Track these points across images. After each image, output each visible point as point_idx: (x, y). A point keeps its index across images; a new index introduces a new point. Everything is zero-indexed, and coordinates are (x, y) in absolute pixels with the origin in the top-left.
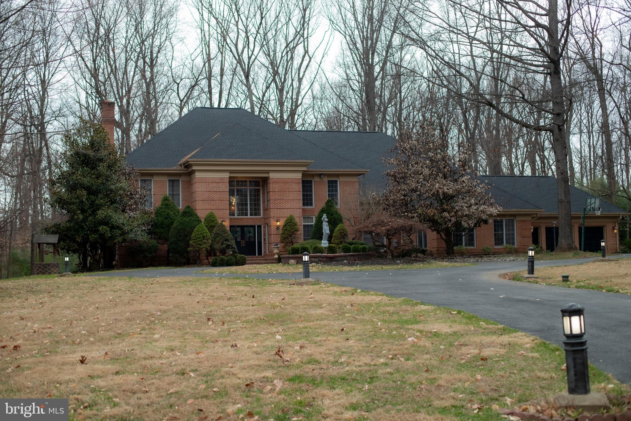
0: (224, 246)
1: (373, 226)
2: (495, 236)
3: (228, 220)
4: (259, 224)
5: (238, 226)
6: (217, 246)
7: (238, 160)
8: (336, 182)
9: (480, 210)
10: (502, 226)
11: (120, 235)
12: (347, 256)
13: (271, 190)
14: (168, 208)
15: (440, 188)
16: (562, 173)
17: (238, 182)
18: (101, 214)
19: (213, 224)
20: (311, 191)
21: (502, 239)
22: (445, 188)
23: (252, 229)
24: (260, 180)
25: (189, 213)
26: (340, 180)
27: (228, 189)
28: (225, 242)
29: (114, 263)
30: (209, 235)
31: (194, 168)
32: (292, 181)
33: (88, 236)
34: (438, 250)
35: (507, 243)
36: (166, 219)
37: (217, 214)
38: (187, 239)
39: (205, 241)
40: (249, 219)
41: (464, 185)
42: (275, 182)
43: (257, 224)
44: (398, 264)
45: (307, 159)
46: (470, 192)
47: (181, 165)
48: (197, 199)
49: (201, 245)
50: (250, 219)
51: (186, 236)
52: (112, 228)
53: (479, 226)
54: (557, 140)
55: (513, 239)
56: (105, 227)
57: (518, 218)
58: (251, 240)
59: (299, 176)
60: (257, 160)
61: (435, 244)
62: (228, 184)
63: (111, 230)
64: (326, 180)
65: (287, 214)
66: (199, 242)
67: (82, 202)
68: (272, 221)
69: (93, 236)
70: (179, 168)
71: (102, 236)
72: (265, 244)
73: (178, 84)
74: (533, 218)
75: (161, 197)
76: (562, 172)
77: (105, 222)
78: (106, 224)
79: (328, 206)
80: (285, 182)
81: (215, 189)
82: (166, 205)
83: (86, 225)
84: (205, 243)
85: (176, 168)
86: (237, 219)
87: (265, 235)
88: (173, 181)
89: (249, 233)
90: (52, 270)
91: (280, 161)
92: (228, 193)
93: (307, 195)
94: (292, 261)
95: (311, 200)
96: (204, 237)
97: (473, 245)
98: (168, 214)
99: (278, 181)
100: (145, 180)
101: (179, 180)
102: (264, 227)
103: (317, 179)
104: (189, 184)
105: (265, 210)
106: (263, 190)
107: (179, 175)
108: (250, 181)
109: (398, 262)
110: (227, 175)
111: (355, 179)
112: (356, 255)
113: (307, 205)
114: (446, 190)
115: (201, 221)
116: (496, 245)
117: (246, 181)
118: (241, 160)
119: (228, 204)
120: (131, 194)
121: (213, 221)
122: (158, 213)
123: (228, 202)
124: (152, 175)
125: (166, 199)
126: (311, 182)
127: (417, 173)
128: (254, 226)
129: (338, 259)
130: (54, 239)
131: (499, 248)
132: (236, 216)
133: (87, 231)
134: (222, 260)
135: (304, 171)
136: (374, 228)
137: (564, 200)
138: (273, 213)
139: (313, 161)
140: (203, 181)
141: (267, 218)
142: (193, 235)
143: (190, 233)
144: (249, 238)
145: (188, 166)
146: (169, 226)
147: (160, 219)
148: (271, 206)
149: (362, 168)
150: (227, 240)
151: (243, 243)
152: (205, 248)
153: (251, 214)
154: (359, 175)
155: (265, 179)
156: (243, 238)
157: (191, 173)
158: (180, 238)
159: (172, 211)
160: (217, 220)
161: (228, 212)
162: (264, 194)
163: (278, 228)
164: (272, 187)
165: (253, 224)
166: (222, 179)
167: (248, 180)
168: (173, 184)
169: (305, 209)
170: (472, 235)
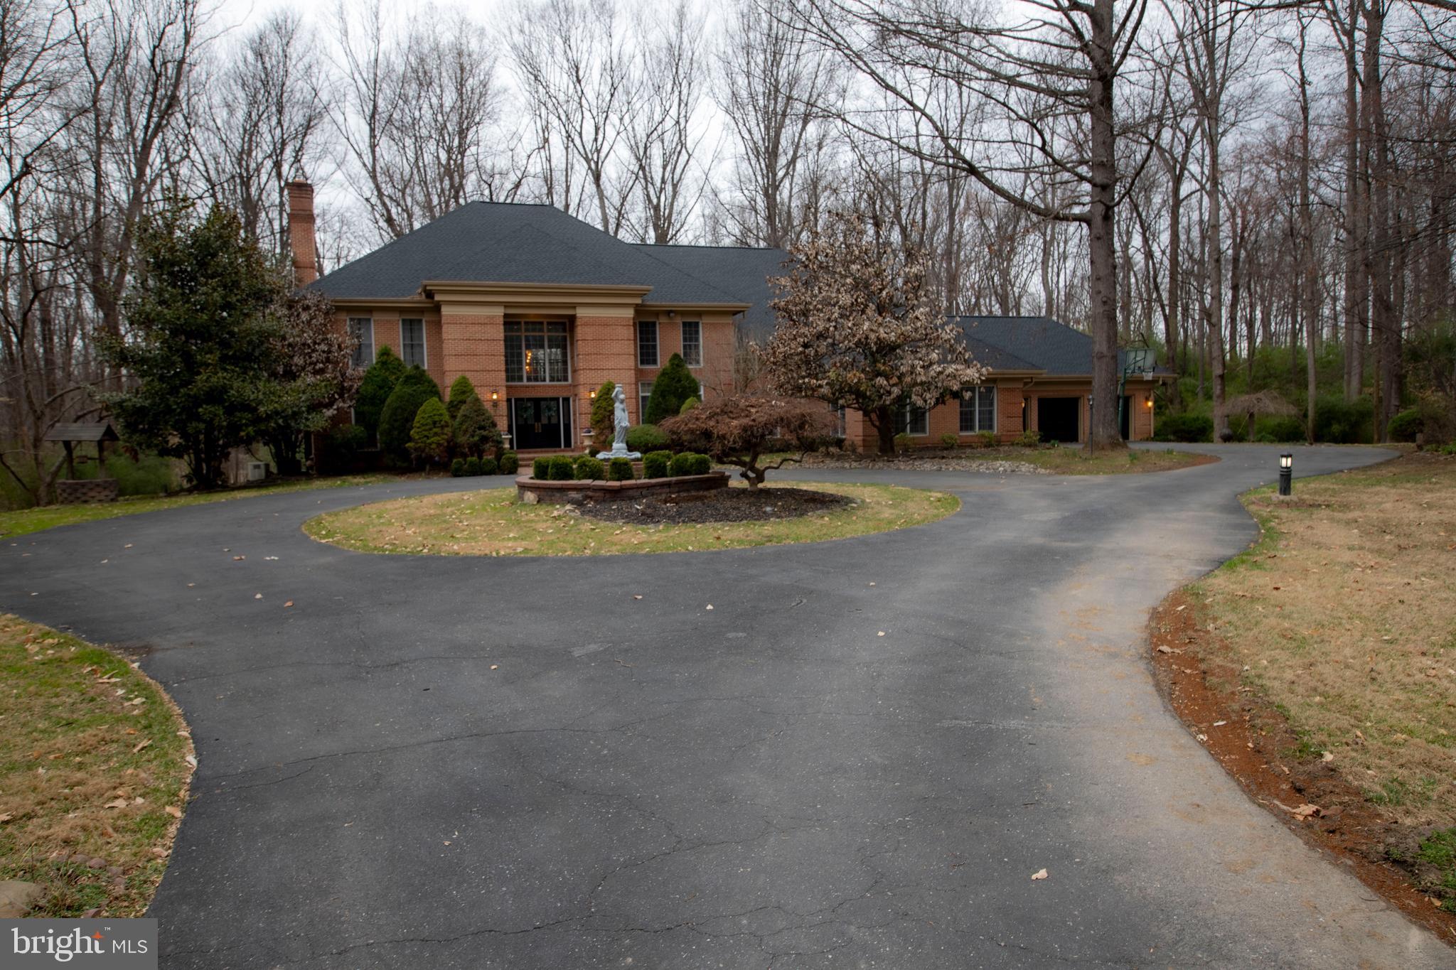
0: (476, 438)
1: (710, 418)
2: (961, 413)
3: (504, 389)
4: (565, 395)
5: (529, 400)
6: (462, 439)
7: (517, 284)
8: (697, 324)
9: (947, 372)
10: (973, 398)
12: (654, 486)
13: (580, 337)
14: (387, 369)
15: (872, 330)
16: (1105, 303)
17: (526, 323)
19: (463, 397)
20: (655, 340)
21: (972, 420)
22: (881, 330)
23: (553, 403)
24: (566, 321)
26: (703, 322)
27: (502, 336)
28: (478, 432)
30: (447, 417)
31: (438, 298)
32: (617, 322)
34: (864, 440)
35: (980, 429)
36: (381, 388)
37: (473, 379)
38: (408, 425)
39: (435, 430)
40: (547, 387)
41: (919, 324)
42: (586, 324)
43: (561, 395)
45: (642, 284)
46: (929, 340)
47: (420, 293)
48: (447, 352)
49: (428, 437)
50: (549, 386)
51: (407, 420)
53: (944, 402)
54: (1098, 238)
55: (991, 419)
57: (1001, 386)
58: (554, 421)
59: (630, 313)
61: (860, 431)
62: (502, 327)
63: (228, 414)
64: (679, 321)
65: (604, 378)
66: (426, 433)
68: (582, 390)
70: (417, 298)
72: (575, 428)
73: (490, 185)
74: (1026, 384)
75: (381, 349)
76: (1105, 299)
79: (672, 364)
80: (605, 323)
81: (478, 336)
82: (385, 363)
84: (436, 434)
85: (415, 297)
86: (527, 387)
87: (575, 414)
88: (411, 321)
89: (550, 409)
90: (92, 494)
91: (593, 285)
92: (502, 342)
93: (648, 346)
95: (655, 354)
96: (435, 423)
97: (923, 430)
98: (385, 380)
99: (591, 323)
100: (359, 320)
101: (420, 321)
102: (574, 401)
103: (663, 320)
104: (437, 325)
105: (574, 371)
106: (572, 337)
107: (421, 311)
108: (549, 323)
110: (499, 312)
111: (729, 320)
112: (678, 483)
113: (648, 363)
114: (883, 335)
115: (440, 394)
116: (961, 429)
117: (542, 323)
118: (522, 284)
119: (503, 362)
121: (464, 393)
122: (368, 378)
123: (503, 358)
124: (370, 310)
125: (385, 353)
126: (654, 324)
127: (827, 302)
128: (557, 399)
130: (95, 432)
131: (967, 436)
132: (526, 383)
134: (474, 464)
135: (637, 305)
136: (712, 423)
137: (1105, 352)
138: (583, 377)
139: (652, 288)
140: (457, 321)
141: (575, 386)
142: (417, 419)
143: (414, 414)
144: (549, 418)
145: (430, 295)
146: (383, 401)
147: (370, 389)
148: (581, 365)
149: (740, 300)
150: (482, 428)
151: (538, 428)
152: (439, 445)
153: (552, 379)
154: (735, 313)
155: (572, 319)
156: (537, 417)
157: (437, 308)
158: (396, 424)
159: (395, 374)
160: (472, 391)
161: (503, 375)
162: (572, 344)
163: (593, 402)
164: (580, 332)
165: (555, 395)
166: (493, 317)
167: (545, 321)
168: (411, 326)
169: (641, 371)
170: (923, 414)
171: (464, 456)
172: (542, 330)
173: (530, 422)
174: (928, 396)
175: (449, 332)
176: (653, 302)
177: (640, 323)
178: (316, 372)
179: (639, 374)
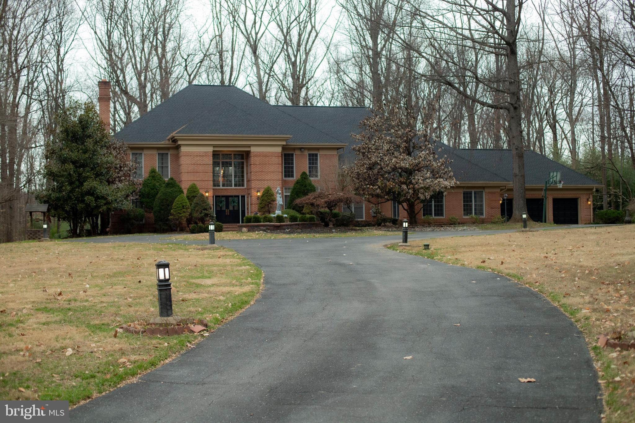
0: (203, 215)
1: (314, 199)
2: (464, 206)
3: (211, 190)
4: (243, 194)
5: (223, 196)
6: (195, 215)
7: (221, 135)
8: (316, 155)
10: (471, 197)
11: (105, 204)
12: (293, 225)
13: (252, 162)
14: (155, 180)
15: (397, 162)
17: (223, 154)
18: (87, 185)
19: (194, 194)
20: (293, 164)
21: (471, 210)
23: (236, 199)
24: (244, 153)
25: (171, 184)
26: (320, 153)
27: (212, 161)
28: (203, 211)
29: (108, 229)
30: (188, 204)
31: (180, 143)
32: (272, 155)
33: (76, 205)
35: (475, 214)
36: (152, 189)
37: (199, 185)
38: (169, 208)
39: (184, 210)
40: (233, 190)
41: (421, 159)
42: (256, 156)
43: (240, 194)
44: (333, 232)
45: (286, 134)
47: (169, 140)
48: (183, 171)
49: (180, 214)
50: (234, 189)
51: (168, 205)
52: (97, 198)
54: (513, 118)
55: (482, 210)
56: (90, 197)
57: (487, 190)
58: (236, 209)
59: (279, 150)
60: (238, 135)
62: (212, 158)
63: (96, 200)
64: (307, 153)
65: (266, 185)
66: (179, 211)
67: (70, 174)
68: (253, 191)
69: (80, 205)
70: (167, 142)
71: (88, 205)
72: (248, 213)
74: (501, 190)
75: (149, 169)
76: (516, 147)
77: (91, 192)
78: (92, 194)
79: (302, 178)
80: (266, 155)
81: (199, 162)
82: (153, 177)
83: (74, 196)
84: (184, 212)
85: (164, 143)
86: (222, 189)
87: (248, 205)
88: (162, 154)
89: (234, 202)
90: (42, 235)
91: (260, 136)
93: (289, 167)
94: (245, 229)
95: (293, 172)
96: (183, 206)
97: (442, 215)
98: (154, 185)
99: (259, 155)
100: (136, 154)
101: (167, 154)
102: (248, 197)
103: (298, 152)
104: (177, 157)
105: (248, 181)
106: (247, 162)
107: (168, 149)
108: (234, 155)
109: (334, 230)
110: (211, 149)
111: (335, 153)
112: (302, 224)
113: (289, 177)
114: (403, 165)
115: (182, 192)
116: (464, 215)
117: (231, 155)
118: (223, 135)
119: (212, 176)
120: (121, 167)
121: (194, 192)
122: (145, 184)
123: (211, 174)
124: (142, 149)
125: (153, 171)
126: (292, 155)
128: (238, 196)
129: (284, 227)
130: (44, 208)
131: (468, 218)
132: (221, 187)
133: (74, 201)
134: (200, 227)
135: (283, 145)
137: (518, 174)
138: (253, 184)
139: (291, 136)
140: (188, 155)
141: (249, 189)
142: (174, 204)
143: (172, 202)
144: (234, 207)
145: (174, 141)
146: (154, 196)
147: (147, 190)
148: (253, 178)
149: (342, 142)
150: (205, 209)
151: (228, 212)
152: (185, 217)
153: (235, 185)
154: (338, 149)
155: (248, 153)
156: (227, 207)
157: (178, 147)
158: (163, 208)
159: (158, 182)
160: (198, 191)
161: (211, 183)
162: (247, 166)
163: (258, 198)
164: (253, 160)
165: (237, 194)
166: (206, 152)
167: (233, 153)
168: (163, 157)
169: (285, 181)
170: (442, 206)
171: (196, 223)
172: (231, 158)
173: (224, 208)
174: (427, 194)
175: (184, 161)
176: (292, 144)
177: (285, 155)
179: (284, 183)
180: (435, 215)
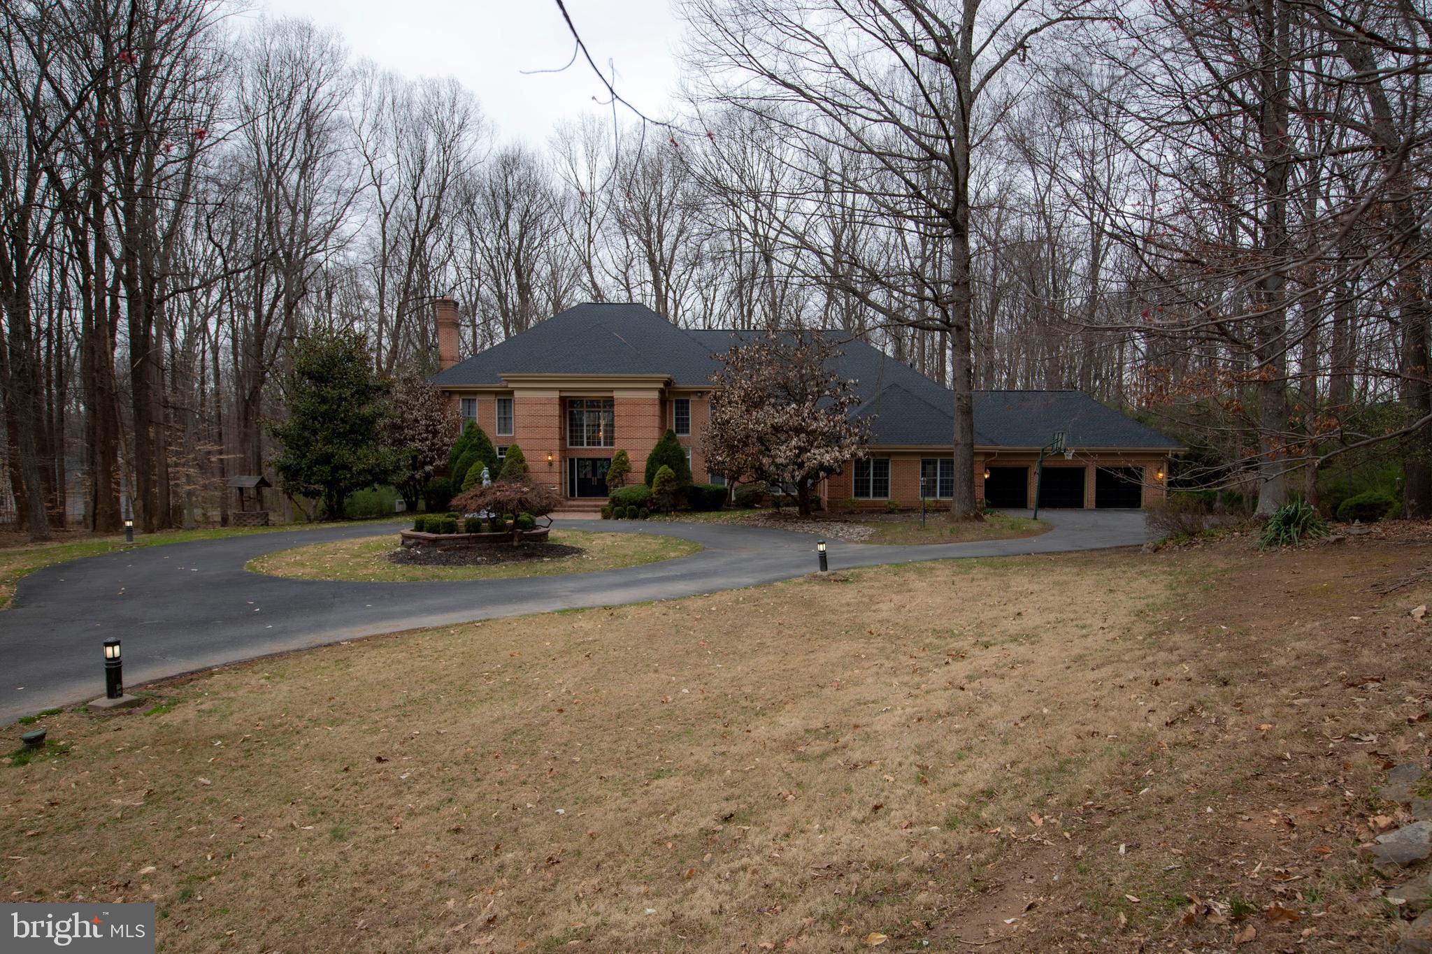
3: (557, 451)
5: (587, 460)
7: (566, 375)
10: (935, 469)
14: (469, 438)
17: (587, 401)
20: (687, 414)
21: (935, 487)
27: (558, 413)
31: (510, 385)
32: (645, 402)
35: (940, 495)
40: (601, 450)
42: (621, 404)
45: (661, 373)
48: (517, 425)
50: (603, 449)
59: (655, 395)
62: (558, 406)
64: (706, 398)
79: (665, 438)
80: (635, 403)
81: (540, 413)
86: (587, 450)
88: (504, 400)
89: (603, 467)
92: (556, 418)
93: (683, 419)
95: (687, 425)
97: (886, 494)
98: (464, 445)
99: (626, 402)
100: (468, 400)
101: (511, 400)
103: (693, 398)
105: (615, 439)
110: (556, 395)
113: (683, 432)
116: (924, 495)
118: (570, 375)
119: (558, 432)
123: (557, 429)
124: (475, 393)
126: (686, 402)
128: (609, 460)
132: (585, 447)
135: (659, 388)
138: (617, 444)
139: (668, 376)
140: (524, 402)
142: (466, 476)
145: (507, 383)
151: (595, 481)
153: (605, 443)
156: (594, 473)
161: (556, 440)
164: (616, 409)
165: (607, 456)
166: (552, 399)
167: (602, 400)
168: (504, 404)
170: (887, 481)
173: (589, 476)
175: (519, 411)
176: (680, 386)
177: (677, 402)
178: (423, 440)
180: (875, 495)
